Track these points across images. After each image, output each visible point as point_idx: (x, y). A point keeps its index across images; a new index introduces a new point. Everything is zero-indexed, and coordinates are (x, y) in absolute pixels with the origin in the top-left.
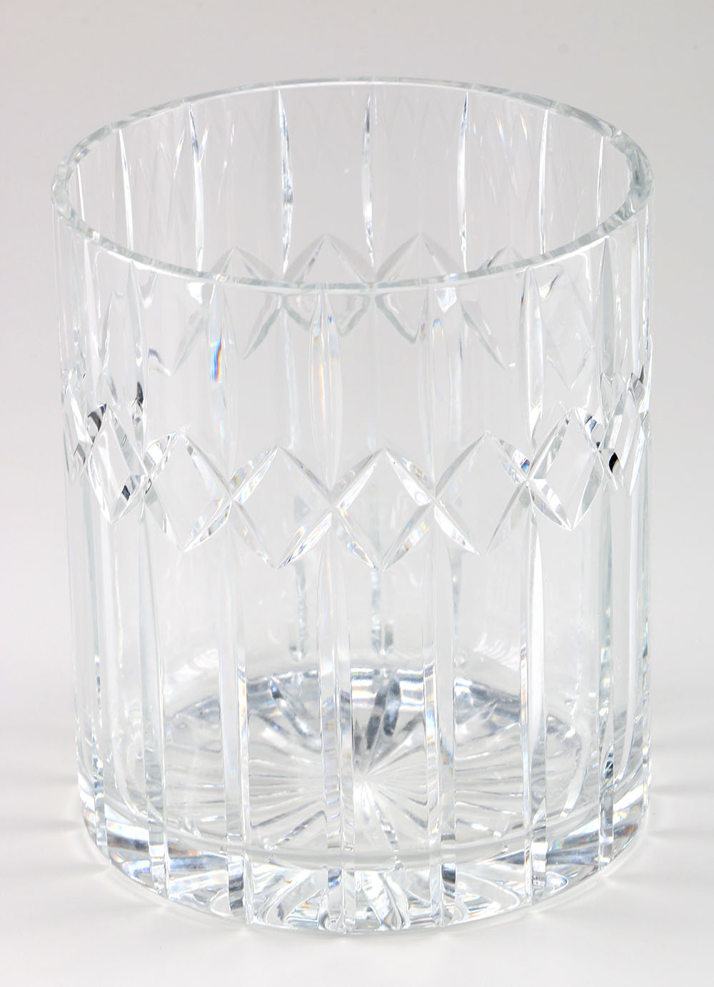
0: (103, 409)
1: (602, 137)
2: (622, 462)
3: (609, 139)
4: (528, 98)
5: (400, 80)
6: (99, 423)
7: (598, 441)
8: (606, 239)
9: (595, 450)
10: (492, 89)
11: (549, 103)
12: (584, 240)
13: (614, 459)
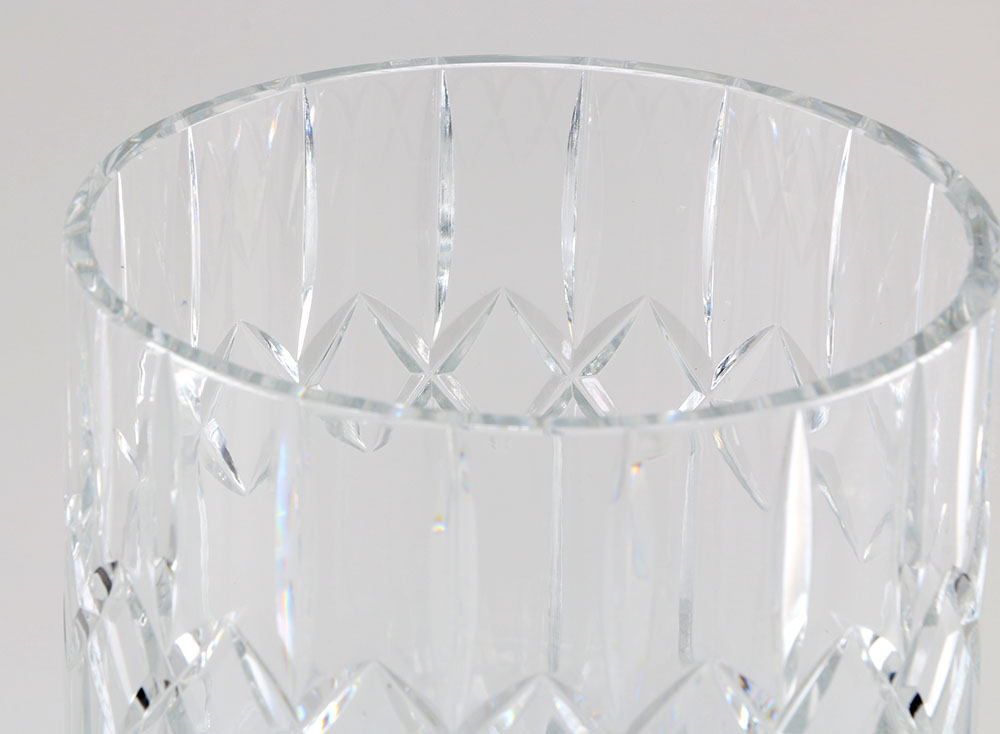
0: (114, 565)
1: (932, 186)
2: (928, 707)
3: (943, 188)
4: (819, 106)
5: (631, 66)
6: (109, 585)
7: (893, 670)
8: (919, 367)
9: (887, 685)
10: (762, 89)
11: (854, 119)
12: (890, 362)
13: (916, 704)
